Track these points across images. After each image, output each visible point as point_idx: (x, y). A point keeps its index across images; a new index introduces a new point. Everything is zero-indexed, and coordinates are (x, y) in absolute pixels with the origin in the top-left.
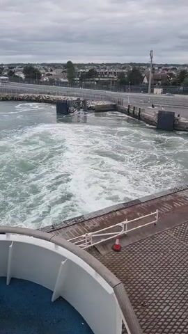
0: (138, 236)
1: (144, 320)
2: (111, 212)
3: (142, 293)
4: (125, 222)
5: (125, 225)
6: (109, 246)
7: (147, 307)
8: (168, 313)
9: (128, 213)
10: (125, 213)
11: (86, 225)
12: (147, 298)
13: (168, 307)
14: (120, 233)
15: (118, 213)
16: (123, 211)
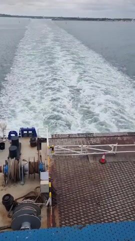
0: (123, 158)
1: (93, 213)
2: (115, 136)
3: (102, 196)
4: (115, 145)
5: (115, 147)
6: (98, 159)
7: (100, 206)
8: (112, 216)
9: (127, 140)
10: (125, 139)
11: (91, 140)
12: (104, 201)
13: (115, 212)
14: (110, 152)
15: (119, 138)
16: (124, 137)
